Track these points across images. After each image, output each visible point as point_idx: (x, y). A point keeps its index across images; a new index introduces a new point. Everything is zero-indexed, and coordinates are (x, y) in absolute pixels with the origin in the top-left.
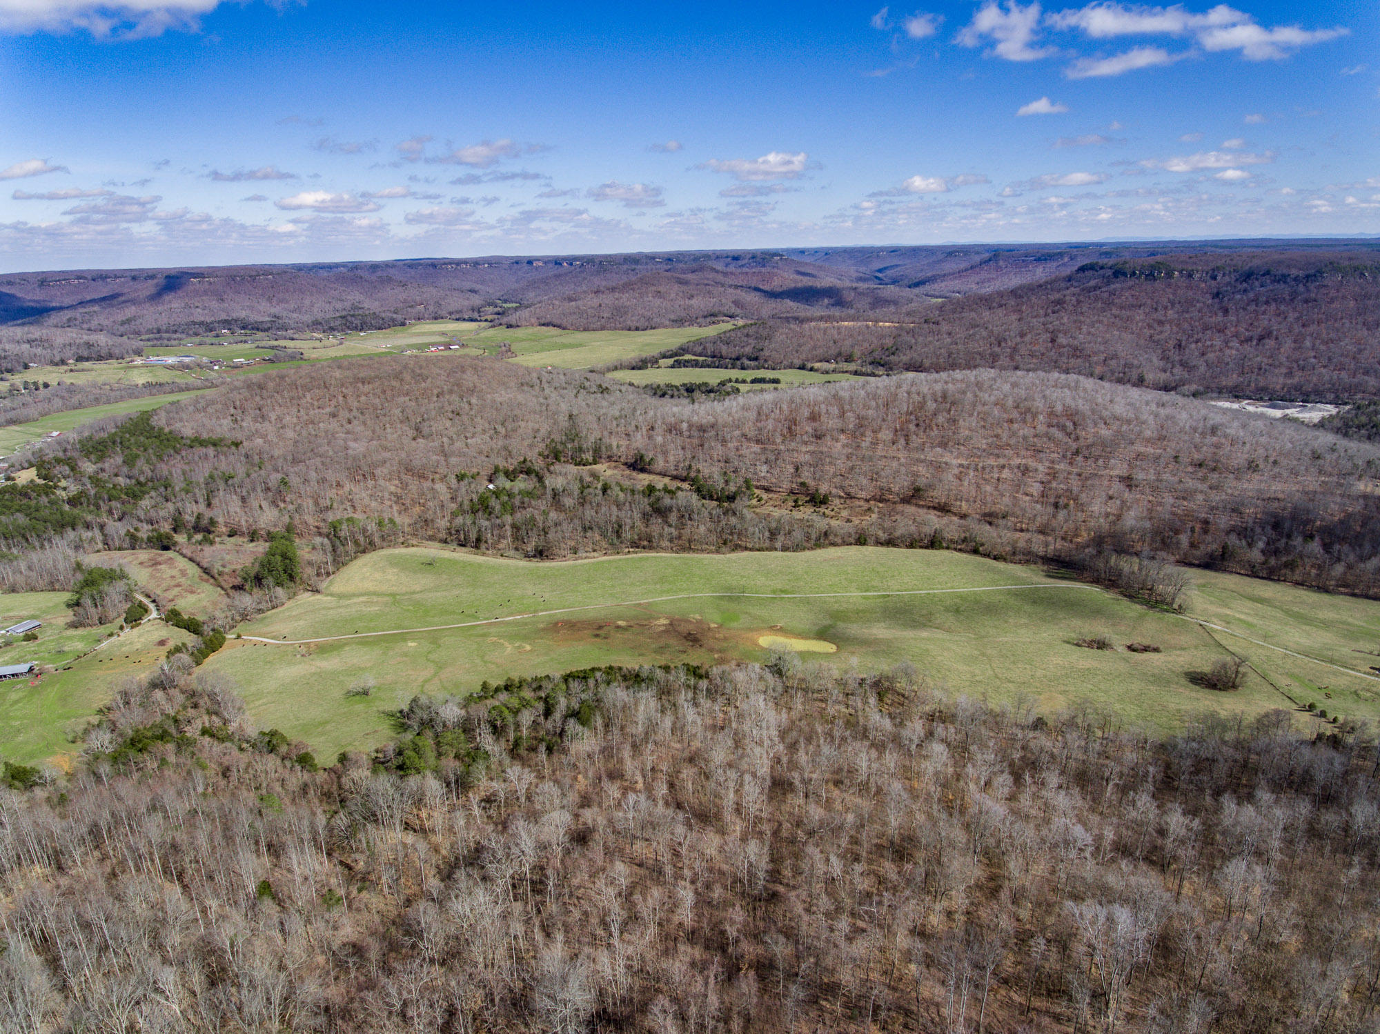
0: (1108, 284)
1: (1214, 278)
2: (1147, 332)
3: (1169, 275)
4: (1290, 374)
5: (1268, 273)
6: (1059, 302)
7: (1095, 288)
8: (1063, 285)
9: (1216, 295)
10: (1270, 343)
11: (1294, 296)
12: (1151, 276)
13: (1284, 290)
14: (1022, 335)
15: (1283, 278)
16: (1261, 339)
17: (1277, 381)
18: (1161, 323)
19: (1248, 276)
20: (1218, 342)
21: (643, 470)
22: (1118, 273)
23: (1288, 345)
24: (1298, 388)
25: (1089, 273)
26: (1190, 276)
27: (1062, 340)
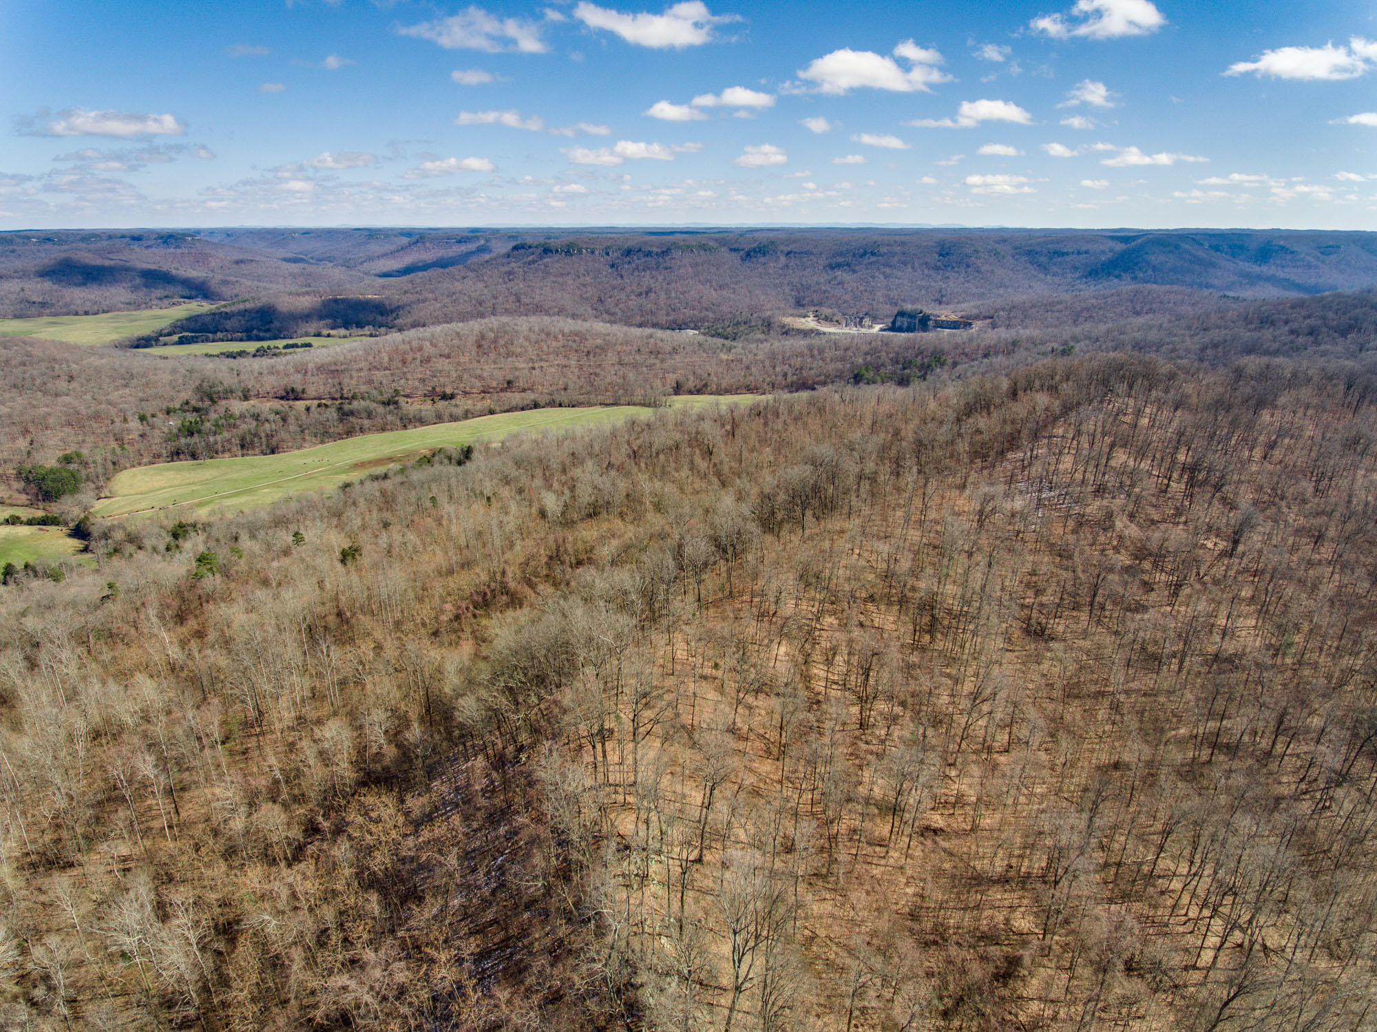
0: (541, 259)
1: (608, 254)
2: (579, 293)
3: (580, 252)
4: (668, 314)
5: (640, 250)
6: (510, 273)
7: (534, 262)
8: (505, 261)
9: (612, 266)
10: (652, 295)
11: (658, 265)
12: (568, 253)
13: (652, 261)
14: (496, 298)
15: (649, 254)
16: (647, 293)
17: (662, 318)
18: (584, 285)
19: (628, 252)
20: (623, 297)
21: (296, 399)
22: (547, 251)
23: (663, 296)
24: (674, 322)
25: (522, 251)
26: (593, 252)
27: (525, 300)
